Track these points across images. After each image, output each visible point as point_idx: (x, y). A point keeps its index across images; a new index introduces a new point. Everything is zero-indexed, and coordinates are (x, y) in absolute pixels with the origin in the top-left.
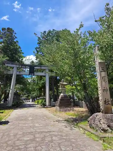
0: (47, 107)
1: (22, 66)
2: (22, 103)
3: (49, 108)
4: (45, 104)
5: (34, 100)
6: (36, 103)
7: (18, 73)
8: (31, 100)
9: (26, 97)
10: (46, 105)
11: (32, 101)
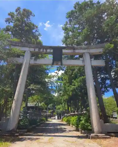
0: (97, 137)
1: (40, 49)
2: (44, 120)
3: (102, 140)
4: (87, 126)
5: (60, 118)
6: (64, 123)
7: (32, 62)
8: (56, 117)
9: (51, 113)
10: (91, 131)
11: (58, 119)
